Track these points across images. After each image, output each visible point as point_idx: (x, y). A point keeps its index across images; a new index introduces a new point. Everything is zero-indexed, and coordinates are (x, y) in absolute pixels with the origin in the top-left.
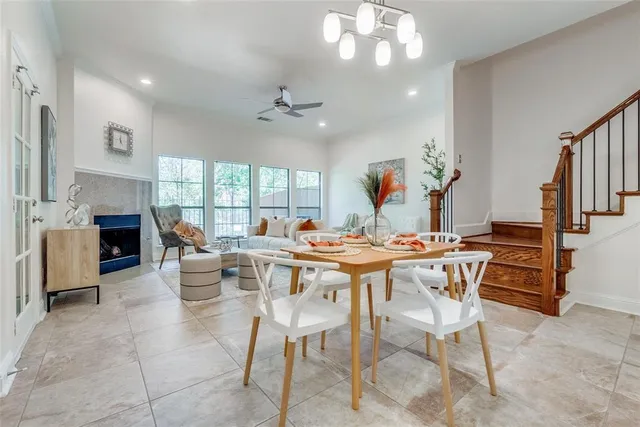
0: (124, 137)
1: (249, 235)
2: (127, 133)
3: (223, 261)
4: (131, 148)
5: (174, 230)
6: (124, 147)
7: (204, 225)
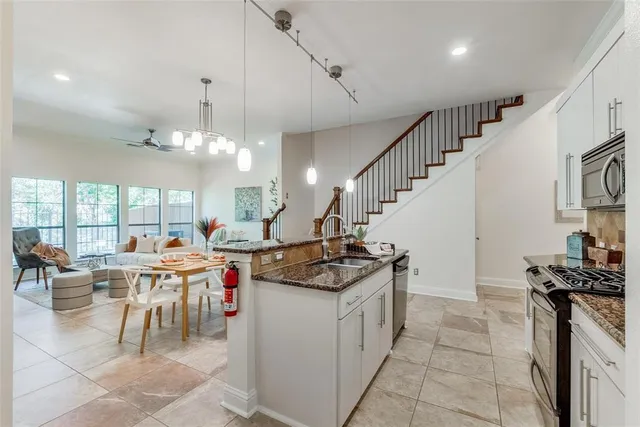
1: (117, 253)
3: (94, 277)
5: (32, 252)
7: (64, 244)
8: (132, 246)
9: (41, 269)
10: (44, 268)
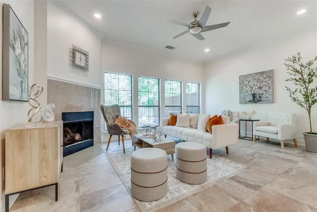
0: (83, 57)
1: (163, 125)
2: (86, 55)
4: (88, 65)
5: (116, 122)
6: (83, 64)
7: (132, 117)
8: (173, 121)
9: (121, 136)
10: (123, 136)
